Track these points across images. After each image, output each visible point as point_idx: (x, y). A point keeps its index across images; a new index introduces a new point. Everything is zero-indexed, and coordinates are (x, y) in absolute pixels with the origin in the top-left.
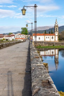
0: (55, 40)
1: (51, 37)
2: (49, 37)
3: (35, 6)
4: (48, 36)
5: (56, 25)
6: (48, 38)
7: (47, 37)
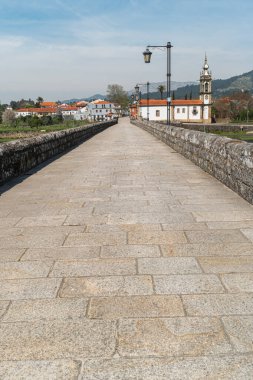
0: (202, 117)
1: (191, 108)
2: (184, 110)
3: (169, 46)
4: (181, 108)
5: (206, 74)
6: (181, 111)
7: (178, 110)
